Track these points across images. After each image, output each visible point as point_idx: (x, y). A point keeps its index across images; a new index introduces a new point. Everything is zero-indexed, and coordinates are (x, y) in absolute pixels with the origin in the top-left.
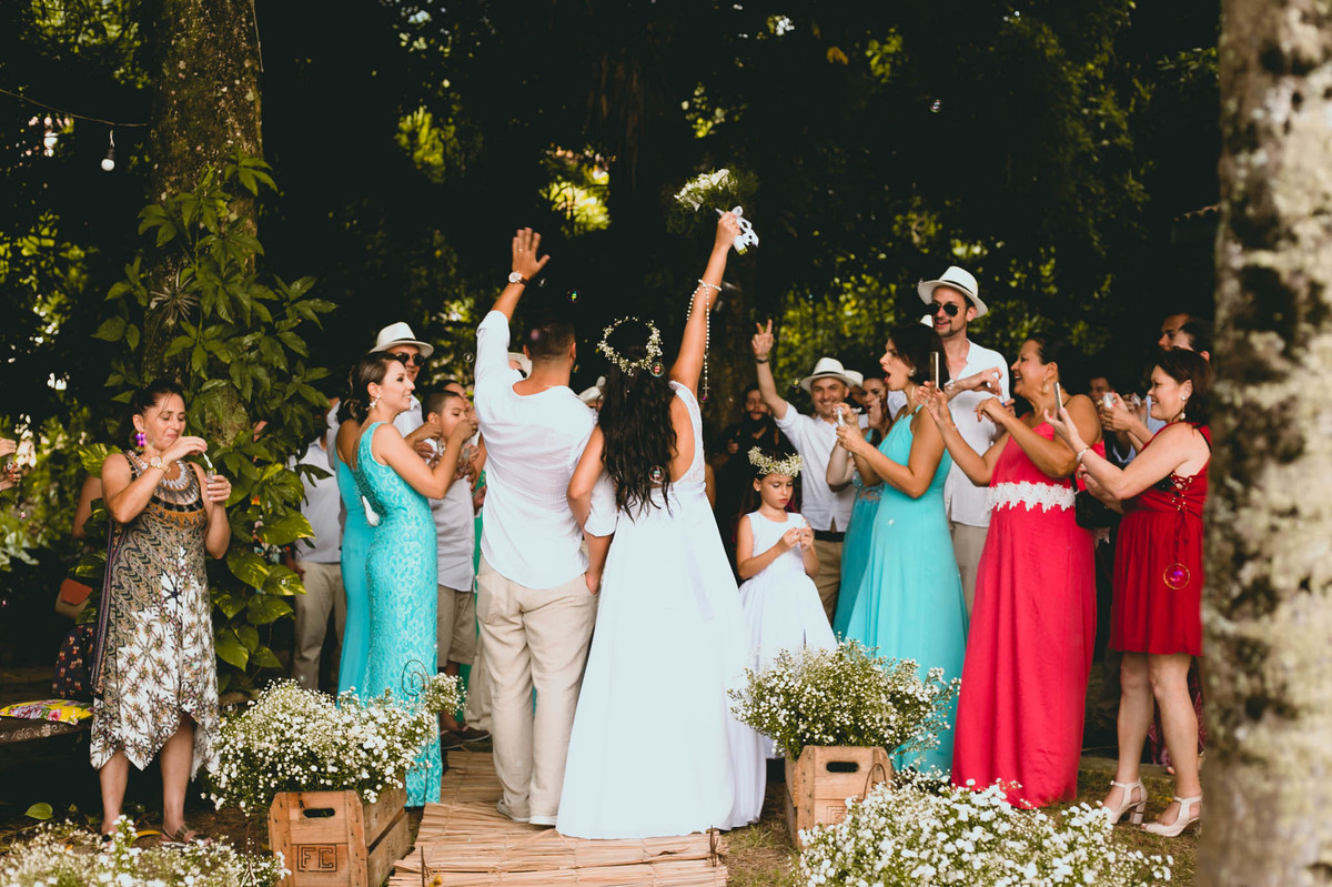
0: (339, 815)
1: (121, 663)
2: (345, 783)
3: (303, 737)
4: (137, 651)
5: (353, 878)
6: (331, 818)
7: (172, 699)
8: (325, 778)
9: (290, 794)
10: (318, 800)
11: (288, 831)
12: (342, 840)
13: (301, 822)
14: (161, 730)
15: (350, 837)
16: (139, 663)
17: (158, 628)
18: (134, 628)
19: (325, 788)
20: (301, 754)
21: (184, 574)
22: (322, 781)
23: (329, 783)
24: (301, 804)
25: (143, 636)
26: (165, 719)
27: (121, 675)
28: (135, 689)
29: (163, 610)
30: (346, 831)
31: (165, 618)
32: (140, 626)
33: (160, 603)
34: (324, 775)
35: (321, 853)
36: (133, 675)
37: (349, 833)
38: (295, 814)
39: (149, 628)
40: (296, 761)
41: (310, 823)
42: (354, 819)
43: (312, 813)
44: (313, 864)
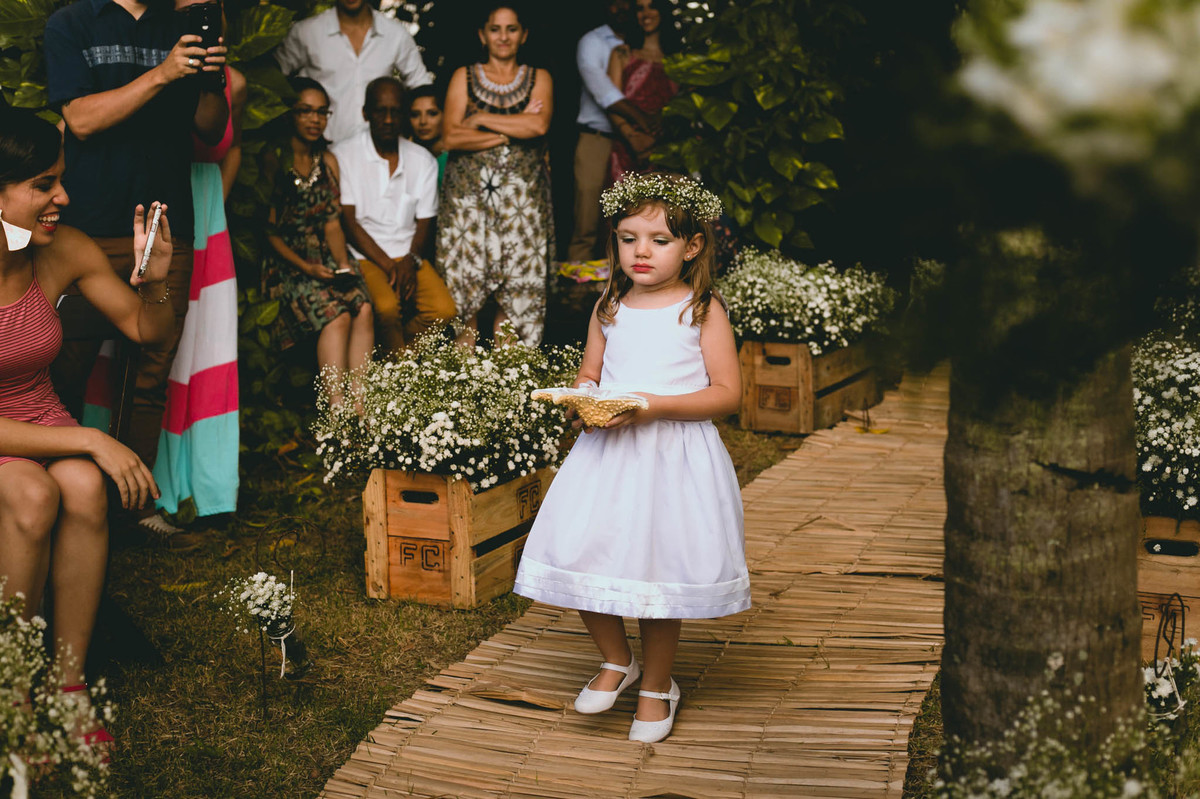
0: (793, 364)
1: (445, 241)
2: (799, 337)
3: (763, 295)
4: (457, 233)
5: (802, 417)
6: (787, 367)
7: (481, 277)
8: (784, 332)
9: (756, 343)
10: (778, 350)
11: (753, 374)
12: (794, 385)
13: (763, 366)
14: (470, 303)
15: (800, 384)
16: (458, 243)
17: (475, 215)
18: (454, 212)
19: (782, 340)
20: (760, 308)
21: (504, 170)
22: (780, 334)
23: (786, 336)
24: (764, 352)
25: (461, 219)
26: (475, 294)
27: (445, 252)
28: (455, 266)
29: (480, 199)
30: (797, 377)
31: (482, 206)
32: (460, 211)
33: (478, 192)
34: (781, 327)
35: (778, 395)
36: (453, 253)
37: (800, 380)
38: (759, 360)
39: (466, 214)
40: (756, 314)
41: (771, 369)
42: (804, 368)
43: (773, 361)
44: (771, 402)
